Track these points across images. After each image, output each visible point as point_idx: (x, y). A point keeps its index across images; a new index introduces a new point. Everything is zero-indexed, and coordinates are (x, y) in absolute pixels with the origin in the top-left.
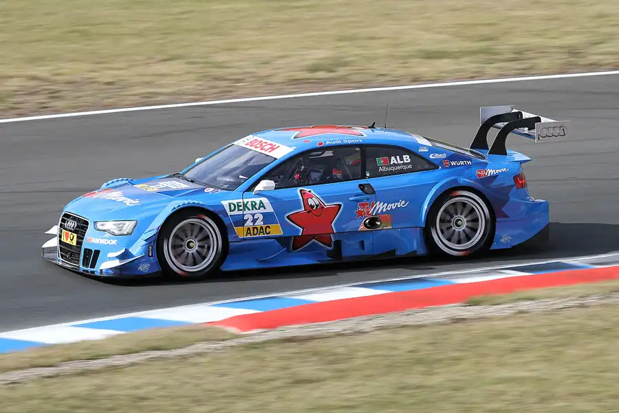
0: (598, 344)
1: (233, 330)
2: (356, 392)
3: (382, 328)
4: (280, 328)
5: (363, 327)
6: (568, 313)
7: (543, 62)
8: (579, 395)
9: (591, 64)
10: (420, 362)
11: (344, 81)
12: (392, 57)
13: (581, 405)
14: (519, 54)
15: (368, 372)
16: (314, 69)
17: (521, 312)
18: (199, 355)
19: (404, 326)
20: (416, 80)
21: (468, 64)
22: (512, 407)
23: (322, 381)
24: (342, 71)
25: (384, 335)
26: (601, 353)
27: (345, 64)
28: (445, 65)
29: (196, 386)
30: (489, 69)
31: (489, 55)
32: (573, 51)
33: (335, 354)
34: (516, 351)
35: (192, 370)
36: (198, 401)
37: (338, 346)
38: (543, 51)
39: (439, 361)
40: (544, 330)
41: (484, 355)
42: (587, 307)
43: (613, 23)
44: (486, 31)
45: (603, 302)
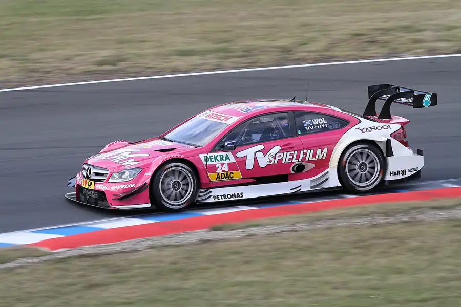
0: (306, 257)
1: (45, 249)
2: (133, 293)
3: (152, 247)
4: (79, 247)
5: (138, 247)
6: (284, 235)
7: (264, 58)
8: (291, 293)
9: (299, 59)
10: (178, 271)
11: (124, 73)
12: (158, 55)
13: (293, 300)
14: (248, 52)
15: (142, 279)
16: (102, 63)
17: (251, 235)
18: (21, 267)
19: (167, 246)
20: (174, 71)
21: (211, 60)
22: (245, 303)
23: (109, 285)
24: (122, 65)
25: (153, 252)
26: (308, 263)
27: (124, 60)
28: (195, 60)
29: (20, 289)
30: (227, 63)
31: (226, 53)
32: (285, 50)
33: (118, 266)
34: (247, 262)
35: (16, 278)
36: (21, 300)
37: (119, 260)
38: (264, 50)
39: (192, 270)
40: (267, 248)
41: (223, 266)
42: (296, 231)
43: (313, 30)
44: (224, 35)
45: (309, 227)
